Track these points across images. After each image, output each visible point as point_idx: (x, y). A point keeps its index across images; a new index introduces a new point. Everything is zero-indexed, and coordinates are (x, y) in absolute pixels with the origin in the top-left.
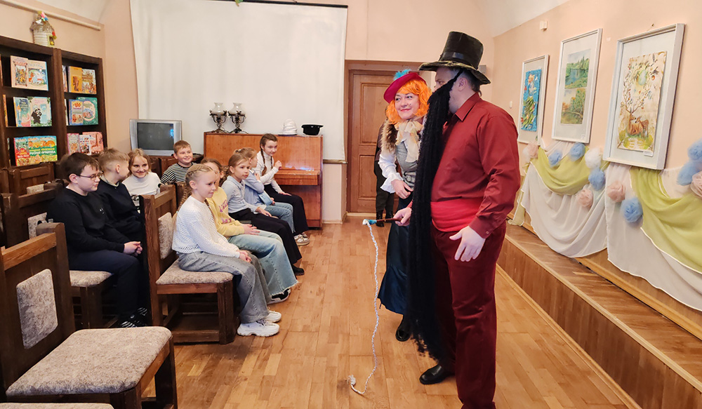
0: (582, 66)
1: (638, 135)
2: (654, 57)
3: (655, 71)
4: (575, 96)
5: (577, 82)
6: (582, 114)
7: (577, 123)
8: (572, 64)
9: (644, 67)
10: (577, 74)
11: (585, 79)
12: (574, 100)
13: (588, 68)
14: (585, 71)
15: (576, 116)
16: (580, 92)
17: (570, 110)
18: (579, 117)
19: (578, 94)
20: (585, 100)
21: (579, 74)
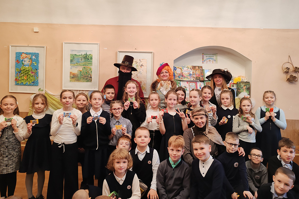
0: (86, 57)
2: (140, 60)
3: (142, 65)
4: (81, 69)
5: (83, 63)
8: (76, 55)
9: (135, 63)
10: (82, 60)
11: (90, 63)
12: (81, 71)
13: (91, 58)
14: (89, 59)
15: (85, 79)
16: (86, 68)
17: (78, 76)
18: (88, 79)
19: (84, 69)
20: (91, 72)
21: (83, 60)
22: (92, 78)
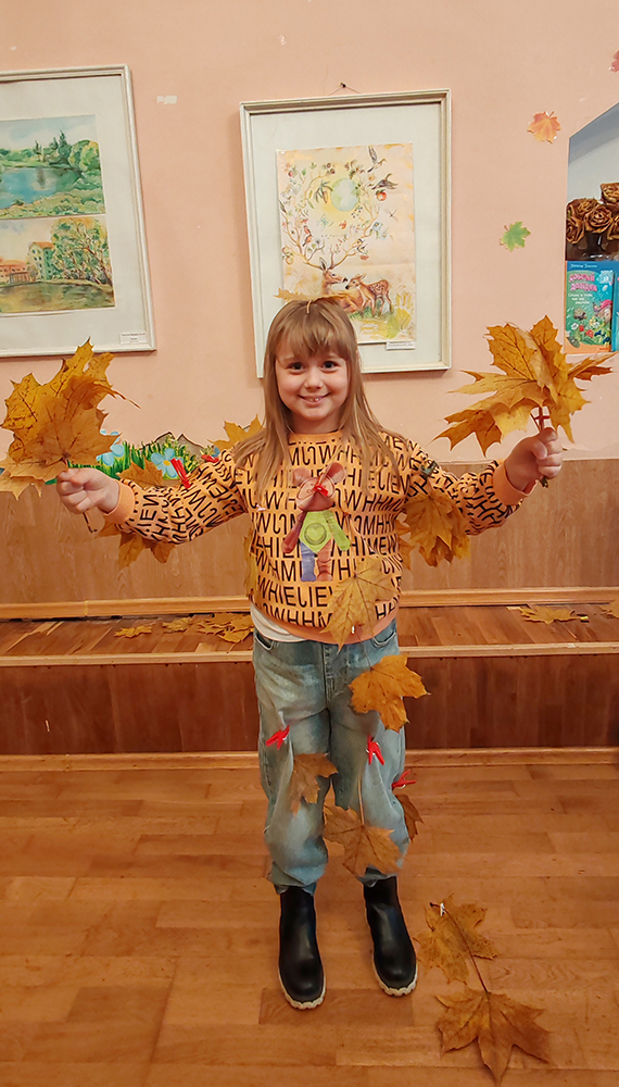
1: (361, 314)
2: (371, 152)
3: (384, 183)
4: (48, 238)
5: (55, 200)
6: (107, 281)
7: (86, 306)
8: (4, 153)
9: (342, 173)
10: (41, 181)
11: (87, 193)
12: (47, 249)
13: (95, 167)
14: (80, 172)
15: (77, 290)
16: (74, 228)
17: (34, 275)
18: (94, 291)
19: (62, 233)
20: (105, 246)
21: (50, 181)
22: (111, 285)
